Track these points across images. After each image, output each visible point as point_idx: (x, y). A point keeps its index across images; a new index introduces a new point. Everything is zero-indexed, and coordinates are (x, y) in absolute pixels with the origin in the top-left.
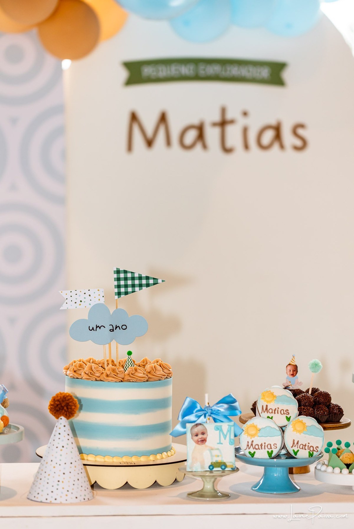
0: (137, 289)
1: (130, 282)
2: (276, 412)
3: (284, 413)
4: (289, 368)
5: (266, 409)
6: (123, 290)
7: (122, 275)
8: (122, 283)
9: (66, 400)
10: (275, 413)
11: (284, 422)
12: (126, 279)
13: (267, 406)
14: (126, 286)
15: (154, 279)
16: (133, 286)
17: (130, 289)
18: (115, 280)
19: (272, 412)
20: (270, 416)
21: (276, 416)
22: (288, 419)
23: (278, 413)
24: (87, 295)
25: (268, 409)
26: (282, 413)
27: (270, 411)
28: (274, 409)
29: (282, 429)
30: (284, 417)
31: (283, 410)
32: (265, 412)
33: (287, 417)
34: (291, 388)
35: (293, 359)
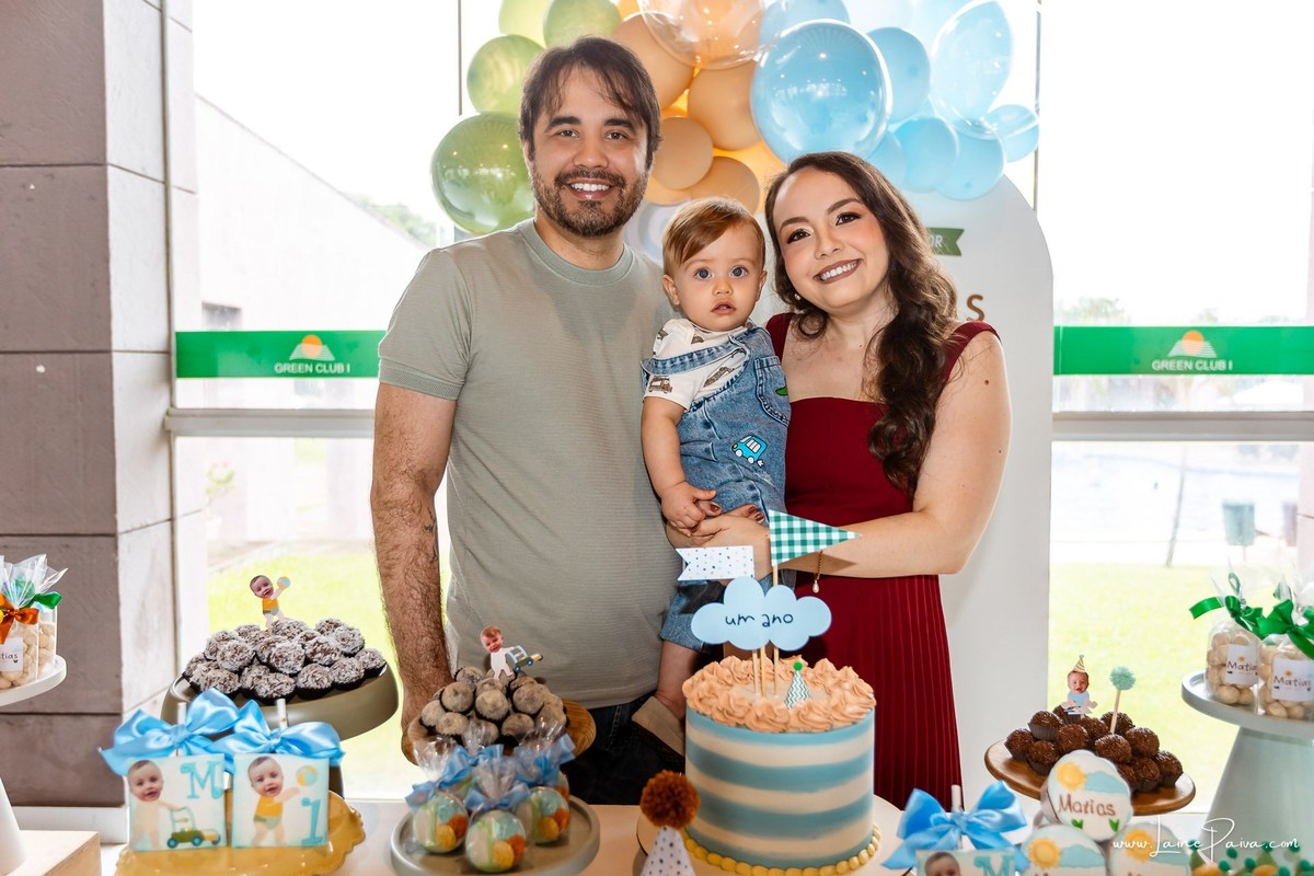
2: (1089, 809)
3: (1105, 814)
4: (1074, 677)
5: (1069, 803)
6: (785, 550)
7: (784, 525)
8: (784, 537)
9: (674, 795)
10: (1086, 812)
11: (1106, 832)
12: (790, 531)
13: (1069, 796)
14: (792, 543)
17: (798, 549)
19: (1081, 811)
20: (1078, 817)
21: (1090, 820)
22: (1115, 826)
23: (1092, 812)
25: (1073, 801)
26: (1101, 811)
27: (1077, 808)
28: (1083, 803)
29: (1104, 845)
30: (1105, 821)
31: (1102, 806)
32: (1065, 809)
33: (1111, 822)
34: (1076, 712)
35: (1080, 663)
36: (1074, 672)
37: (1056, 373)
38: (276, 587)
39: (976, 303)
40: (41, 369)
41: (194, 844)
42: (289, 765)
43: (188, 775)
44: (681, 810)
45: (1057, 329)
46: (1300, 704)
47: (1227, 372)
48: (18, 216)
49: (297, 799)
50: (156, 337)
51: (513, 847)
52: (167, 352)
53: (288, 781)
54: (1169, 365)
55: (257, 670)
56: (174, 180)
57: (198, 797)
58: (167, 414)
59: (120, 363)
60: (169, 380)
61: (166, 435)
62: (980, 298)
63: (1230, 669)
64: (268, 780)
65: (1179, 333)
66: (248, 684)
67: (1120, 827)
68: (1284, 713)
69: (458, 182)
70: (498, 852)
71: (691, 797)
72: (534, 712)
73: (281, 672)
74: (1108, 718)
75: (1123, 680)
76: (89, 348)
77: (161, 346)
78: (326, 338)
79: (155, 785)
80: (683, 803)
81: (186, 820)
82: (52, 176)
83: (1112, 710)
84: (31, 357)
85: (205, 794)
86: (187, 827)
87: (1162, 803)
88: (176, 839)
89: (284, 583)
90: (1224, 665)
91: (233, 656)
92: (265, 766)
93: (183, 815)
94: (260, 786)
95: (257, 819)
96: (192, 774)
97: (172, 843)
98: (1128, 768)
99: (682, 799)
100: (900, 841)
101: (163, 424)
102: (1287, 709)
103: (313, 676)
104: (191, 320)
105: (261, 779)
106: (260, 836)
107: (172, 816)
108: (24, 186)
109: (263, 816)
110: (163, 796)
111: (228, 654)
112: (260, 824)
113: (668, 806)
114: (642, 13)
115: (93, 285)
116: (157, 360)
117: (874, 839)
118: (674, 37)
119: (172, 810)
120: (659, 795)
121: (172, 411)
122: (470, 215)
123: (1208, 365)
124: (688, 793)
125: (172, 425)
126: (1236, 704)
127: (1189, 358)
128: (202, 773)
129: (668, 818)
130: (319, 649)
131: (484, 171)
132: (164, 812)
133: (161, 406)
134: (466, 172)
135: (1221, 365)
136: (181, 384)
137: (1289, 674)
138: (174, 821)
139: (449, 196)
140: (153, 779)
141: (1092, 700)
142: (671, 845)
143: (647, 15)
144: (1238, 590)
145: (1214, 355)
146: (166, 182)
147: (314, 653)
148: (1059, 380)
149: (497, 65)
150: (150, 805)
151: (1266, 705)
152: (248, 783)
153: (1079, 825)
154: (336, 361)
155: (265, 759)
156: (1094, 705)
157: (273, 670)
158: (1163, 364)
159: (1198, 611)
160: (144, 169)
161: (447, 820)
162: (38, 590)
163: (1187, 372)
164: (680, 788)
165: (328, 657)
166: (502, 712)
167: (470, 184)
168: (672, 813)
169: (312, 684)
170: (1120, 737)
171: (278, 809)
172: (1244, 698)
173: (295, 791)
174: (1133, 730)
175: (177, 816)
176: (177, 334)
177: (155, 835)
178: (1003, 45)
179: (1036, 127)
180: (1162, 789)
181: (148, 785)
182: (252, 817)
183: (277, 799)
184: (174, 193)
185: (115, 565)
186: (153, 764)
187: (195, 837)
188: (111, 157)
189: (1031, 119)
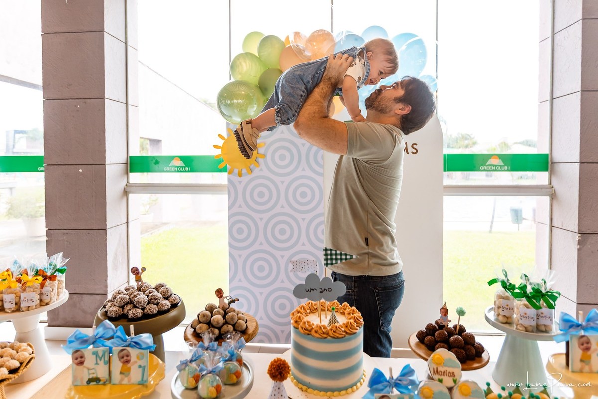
0: (339, 262)
1: (334, 257)
2: (445, 374)
4: (442, 310)
5: (437, 371)
6: (329, 262)
7: (329, 252)
8: (329, 257)
9: (280, 369)
10: (444, 375)
11: (451, 384)
12: (331, 255)
13: (437, 368)
14: (332, 259)
15: (350, 255)
16: (336, 259)
17: (334, 262)
18: (324, 255)
19: (441, 375)
20: (440, 377)
21: (445, 379)
22: (455, 381)
23: (446, 375)
24: (306, 264)
25: (438, 370)
26: (450, 375)
27: (440, 373)
28: (442, 371)
29: (450, 389)
30: (451, 379)
31: (450, 372)
32: (435, 374)
33: (454, 380)
34: (443, 324)
35: (445, 305)
36: (442, 308)
37: (444, 170)
38: (140, 271)
39: (414, 146)
40: (81, 170)
41: (97, 382)
42: (133, 352)
43: (95, 356)
44: (282, 375)
45: (445, 155)
46: (531, 326)
47: (508, 170)
48: (73, 116)
49: (136, 366)
50: (123, 158)
51: (216, 389)
52: (127, 163)
53: (133, 358)
54: (487, 168)
55: (129, 306)
56: (130, 102)
57: (98, 364)
58: (126, 185)
59: (108, 168)
60: (127, 173)
61: (126, 193)
62: (416, 144)
63: (503, 309)
64: (125, 358)
65: (490, 156)
66: (125, 312)
67: (457, 381)
68: (524, 329)
69: (226, 105)
70: (210, 391)
71: (286, 369)
72: (233, 323)
73: (138, 308)
74: (455, 327)
75: (461, 313)
76: (98, 163)
77: (124, 161)
78: (182, 158)
79: (83, 359)
80: (283, 372)
81: (93, 373)
82: (85, 102)
83: (457, 323)
84: (77, 166)
85: (101, 363)
86: (94, 376)
87: (476, 365)
88: (90, 381)
89: (144, 269)
90: (501, 307)
91: (120, 301)
92: (124, 352)
93: (93, 371)
94: (122, 360)
95: (121, 373)
96: (96, 356)
97: (88, 382)
98: (462, 351)
99: (283, 370)
100: (369, 389)
101: (125, 189)
102: (525, 328)
103: (150, 310)
104: (135, 152)
105: (123, 357)
106: (122, 379)
107: (88, 372)
108: (76, 106)
109: (123, 372)
110: (85, 364)
111: (119, 300)
112: (122, 375)
113: (277, 373)
114: (291, 45)
115: (99, 141)
116: (123, 166)
117: (363, 376)
118: (302, 54)
119: (89, 369)
120: (274, 368)
121: (128, 184)
122: (230, 117)
123: (501, 168)
124: (286, 367)
125: (128, 189)
126: (506, 323)
127: (493, 165)
128: (100, 354)
129: (277, 378)
130: (153, 298)
131: (235, 101)
132: (85, 370)
133: (125, 182)
134: (229, 101)
135: (506, 168)
136: (131, 174)
137: (526, 314)
138: (89, 374)
139: (222, 110)
140: (82, 357)
141: (449, 319)
142: (279, 388)
143: (293, 46)
144: (506, 276)
145: (503, 164)
146: (127, 104)
147: (151, 299)
148: (446, 173)
149: (240, 63)
150: (80, 367)
151: (517, 325)
152: (118, 359)
153: (440, 381)
154: (186, 167)
155: (124, 349)
156: (450, 321)
157: (135, 307)
158: (485, 167)
159: (491, 283)
160: (118, 99)
161: (192, 375)
162: (58, 267)
163: (493, 170)
164: (282, 366)
165: (156, 301)
166: (221, 324)
167: (230, 106)
168: (279, 376)
169: (149, 312)
170: (460, 336)
171: (129, 369)
172: (509, 321)
173: (135, 362)
174: (465, 333)
175: (91, 371)
176: (130, 157)
177: (82, 379)
178: (423, 55)
179: (436, 83)
180: (476, 358)
181: (79, 359)
182: (119, 372)
183: (129, 365)
184: (130, 107)
185: (106, 240)
186: (81, 351)
187: (97, 380)
188: (106, 96)
189: (434, 80)
